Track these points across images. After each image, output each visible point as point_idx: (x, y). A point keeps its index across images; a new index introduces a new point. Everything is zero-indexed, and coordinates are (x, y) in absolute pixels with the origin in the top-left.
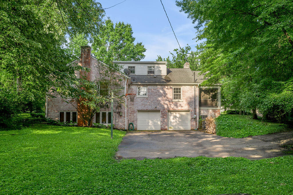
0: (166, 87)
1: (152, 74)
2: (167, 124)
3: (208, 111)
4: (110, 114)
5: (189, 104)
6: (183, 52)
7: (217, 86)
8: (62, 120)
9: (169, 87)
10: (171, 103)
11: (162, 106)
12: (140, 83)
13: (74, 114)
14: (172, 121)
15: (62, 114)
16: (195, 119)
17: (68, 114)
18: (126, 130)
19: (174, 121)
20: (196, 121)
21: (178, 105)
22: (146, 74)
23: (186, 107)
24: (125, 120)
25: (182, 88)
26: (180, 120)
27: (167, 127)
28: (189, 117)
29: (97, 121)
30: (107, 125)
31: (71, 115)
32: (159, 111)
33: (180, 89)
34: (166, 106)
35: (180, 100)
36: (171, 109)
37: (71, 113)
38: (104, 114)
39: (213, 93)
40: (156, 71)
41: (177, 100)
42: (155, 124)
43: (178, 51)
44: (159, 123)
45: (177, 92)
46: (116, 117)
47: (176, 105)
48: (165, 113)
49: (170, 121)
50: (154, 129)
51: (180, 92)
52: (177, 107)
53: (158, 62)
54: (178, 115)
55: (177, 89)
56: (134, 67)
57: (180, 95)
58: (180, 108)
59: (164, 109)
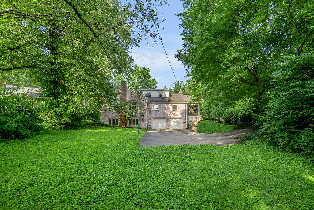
0: (169, 104)
1: (161, 97)
2: (169, 126)
3: (192, 118)
4: (137, 120)
5: (182, 114)
6: (179, 84)
7: (198, 104)
8: (110, 124)
9: (170, 104)
10: (171, 114)
11: (167, 115)
12: (154, 102)
13: (117, 120)
14: (172, 124)
15: (110, 120)
16: (185, 122)
17: (114, 120)
18: (146, 129)
19: (173, 124)
20: (186, 124)
21: (176, 114)
22: (158, 97)
23: (180, 116)
24: (146, 123)
25: (178, 105)
26: (177, 123)
27: (169, 127)
28: (182, 122)
29: (130, 124)
30: (135, 126)
31: (115, 120)
32: (165, 118)
33: (177, 105)
34: (169, 115)
35: (177, 112)
36: (172, 117)
37: (115, 119)
38: (134, 120)
39: (196, 108)
40: (163, 94)
41: (175, 112)
42: (162, 126)
43: (176, 84)
44: (165, 125)
45: (175, 107)
46: (140, 122)
47: (174, 114)
48: (168, 119)
49: (171, 124)
50: (162, 128)
51: (177, 107)
52: (175, 116)
53: (165, 90)
54: (175, 120)
55: (175, 105)
56: (151, 93)
57: (177, 109)
58: (176, 117)
59: (168, 117)
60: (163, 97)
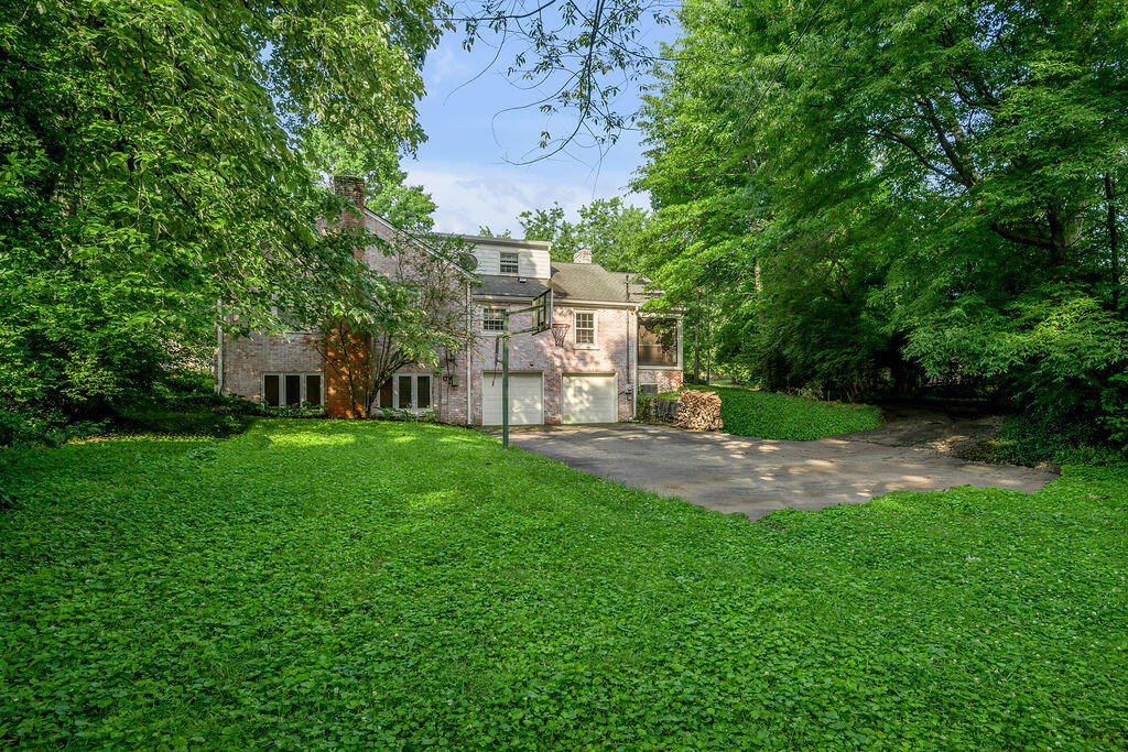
0: (559, 310)
1: (512, 274)
2: (559, 410)
3: (653, 375)
4: (424, 381)
5: (614, 358)
7: (675, 312)
9: (565, 310)
10: (570, 354)
11: (549, 361)
13: (313, 382)
14: (573, 400)
15: (271, 382)
16: (629, 393)
17: (293, 382)
18: (469, 427)
19: (577, 400)
20: (631, 401)
21: (588, 359)
22: (497, 272)
23: (607, 366)
24: (466, 398)
25: (598, 315)
26: (591, 398)
27: (559, 417)
28: (614, 392)
29: (386, 403)
30: (415, 411)
31: (303, 385)
32: (539, 374)
33: (591, 316)
34: (558, 363)
35: (592, 347)
36: (570, 370)
37: (303, 378)
38: (406, 381)
39: (667, 331)
40: (522, 261)
41: (584, 346)
42: (528, 411)
44: (539, 406)
45: (584, 325)
46: (440, 389)
47: (582, 358)
48: (553, 381)
49: (566, 401)
50: (525, 421)
51: (591, 325)
52: (586, 364)
53: (530, 243)
54: (584, 383)
55: (584, 316)
57: (591, 332)
58: (591, 368)
59: (553, 369)
60: (522, 273)
